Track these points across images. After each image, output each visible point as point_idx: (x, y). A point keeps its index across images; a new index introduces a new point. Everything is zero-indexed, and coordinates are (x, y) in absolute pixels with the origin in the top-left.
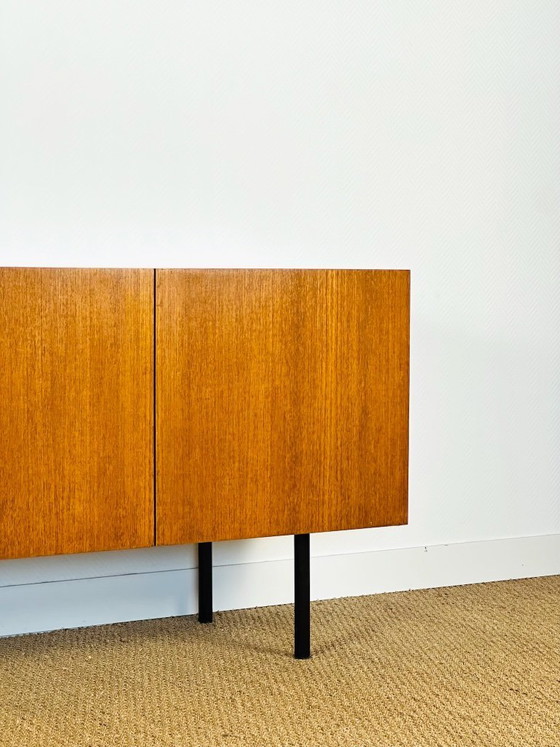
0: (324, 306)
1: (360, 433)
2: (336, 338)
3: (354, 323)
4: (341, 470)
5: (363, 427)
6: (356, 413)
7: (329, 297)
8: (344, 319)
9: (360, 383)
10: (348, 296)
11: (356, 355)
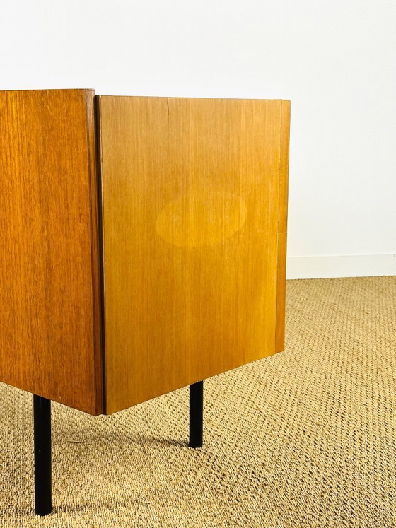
0: (7, 134)
1: (46, 289)
2: (20, 174)
3: (33, 157)
4: (32, 326)
5: (48, 283)
6: (41, 264)
7: (10, 124)
8: (25, 153)
9: (43, 231)
10: (26, 123)
11: (37, 195)
